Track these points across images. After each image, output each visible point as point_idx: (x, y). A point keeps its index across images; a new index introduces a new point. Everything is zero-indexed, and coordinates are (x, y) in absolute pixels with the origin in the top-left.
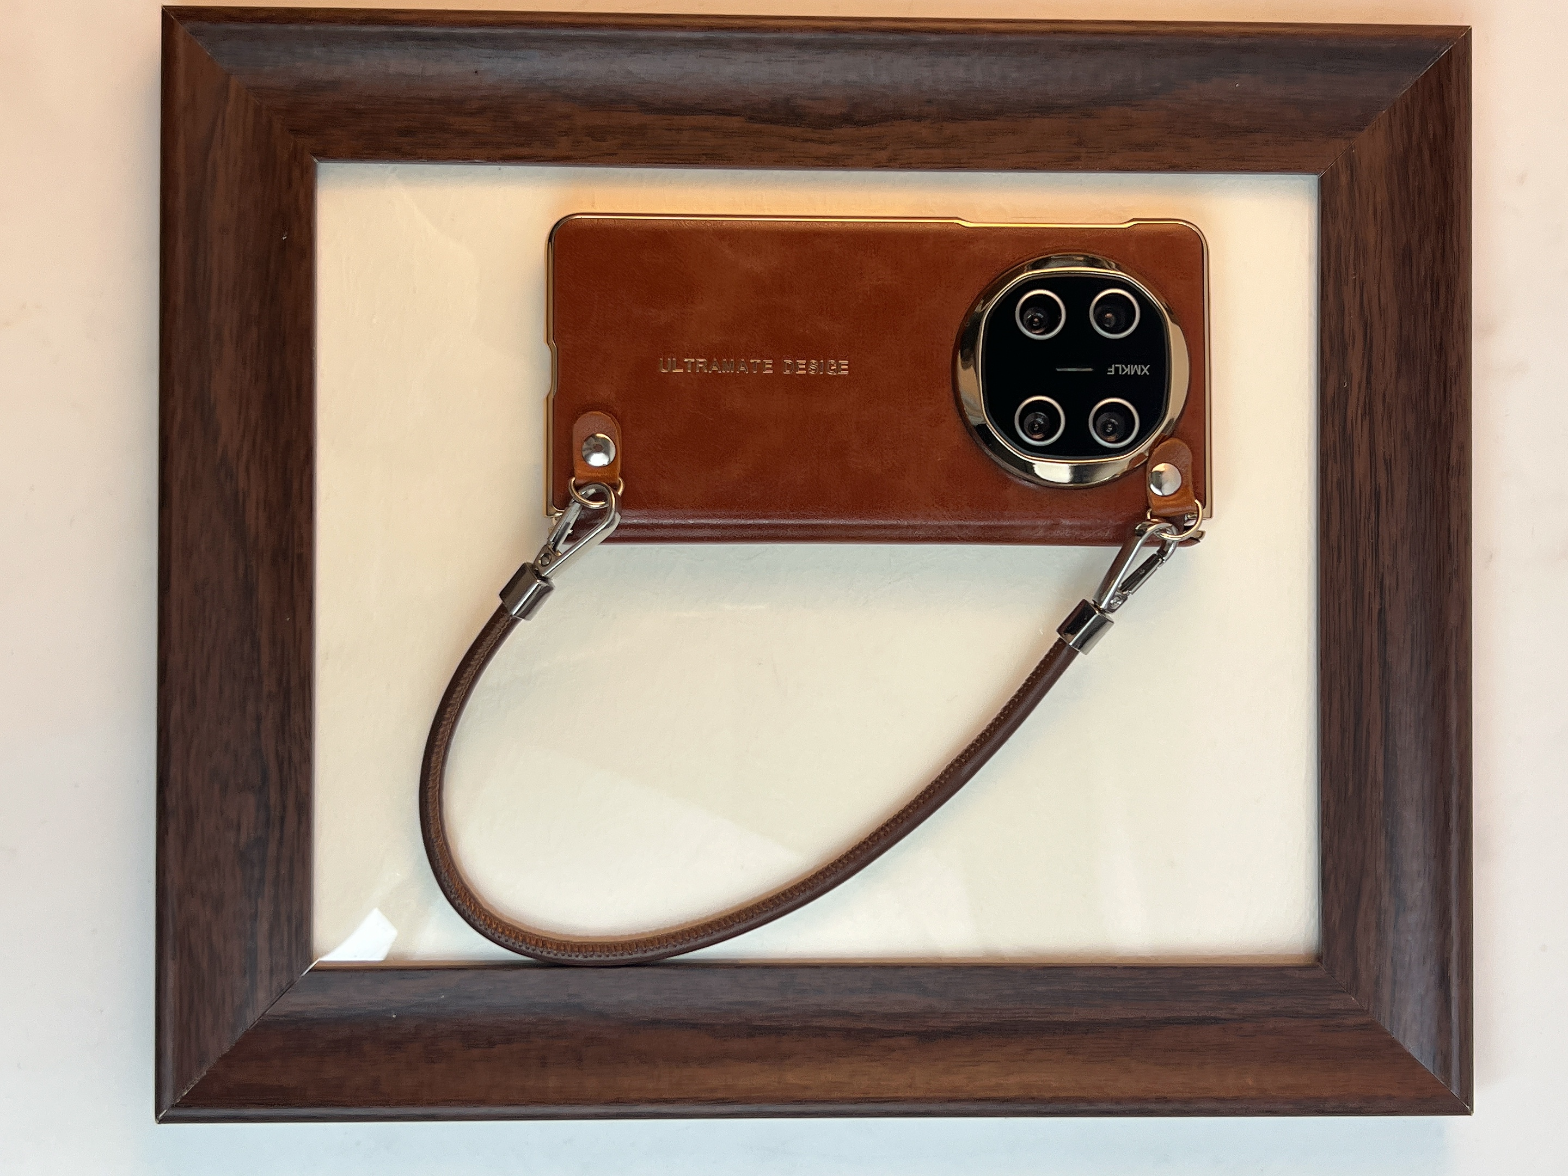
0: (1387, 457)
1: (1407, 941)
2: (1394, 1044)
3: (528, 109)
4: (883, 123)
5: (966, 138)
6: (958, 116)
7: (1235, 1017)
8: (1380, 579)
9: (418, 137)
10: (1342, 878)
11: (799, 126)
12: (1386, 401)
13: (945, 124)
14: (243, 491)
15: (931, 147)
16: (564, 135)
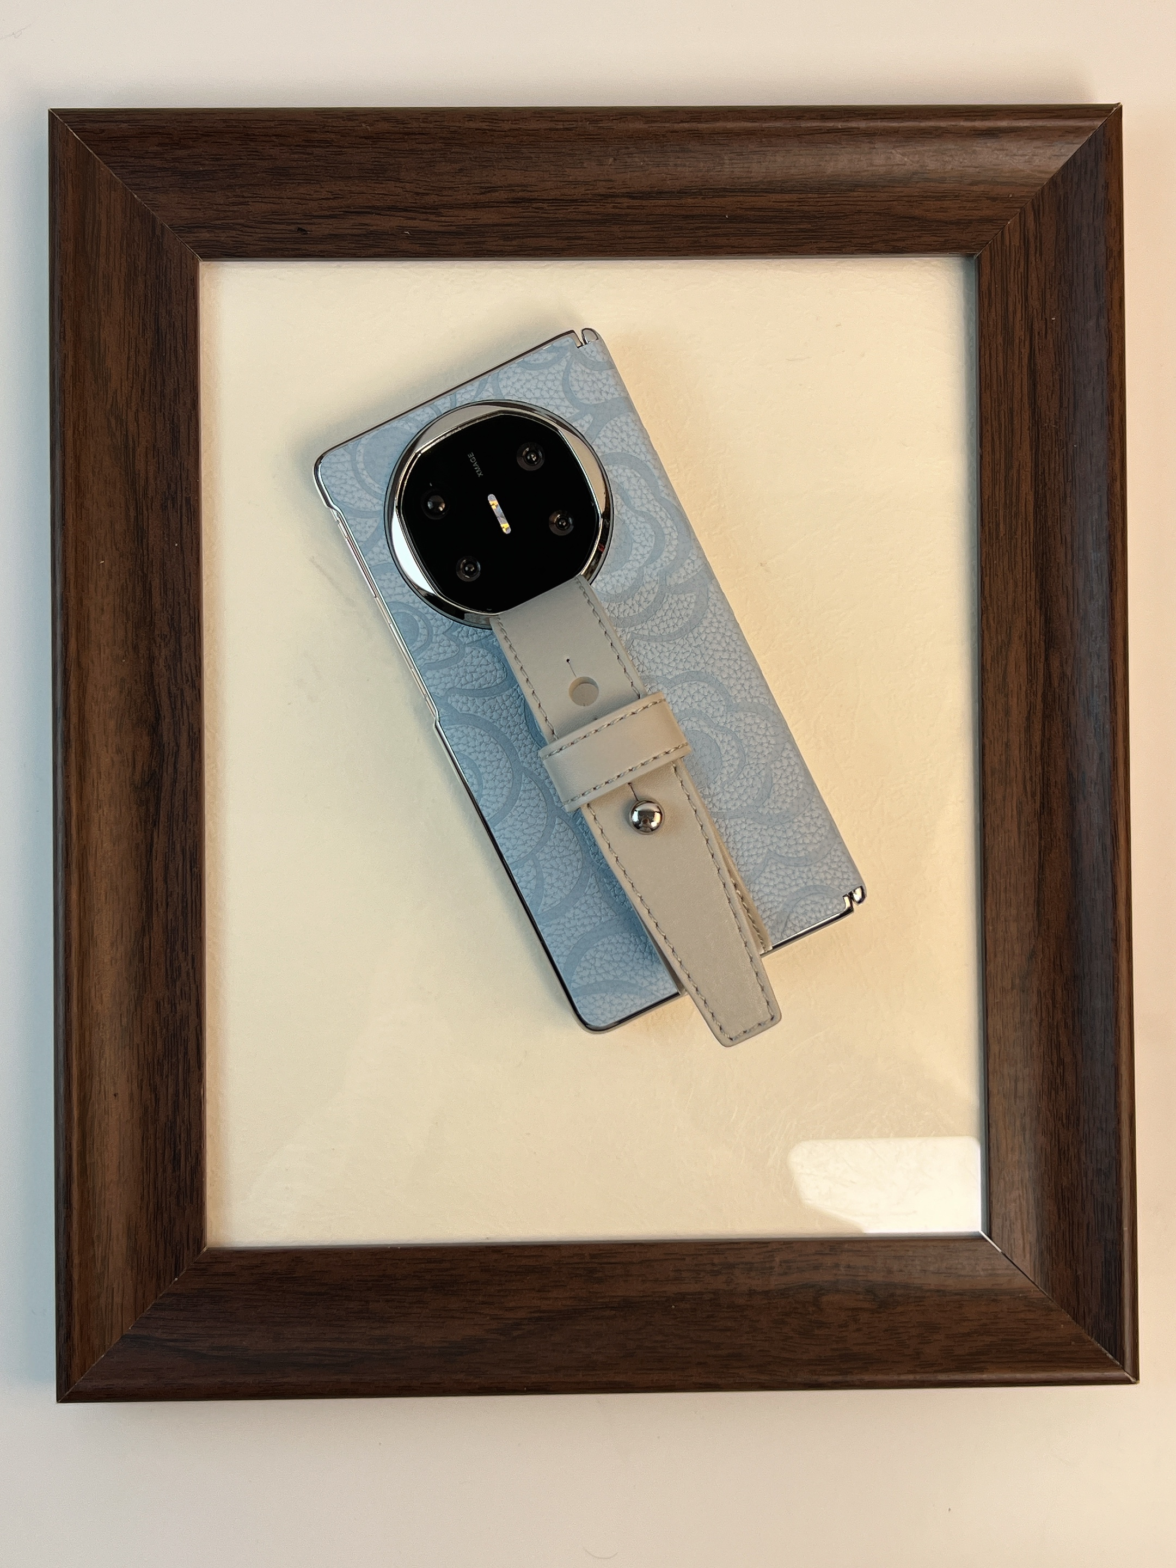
0: (478, 191)
1: (952, 169)
2: (1053, 181)
3: (150, 1043)
4: (157, 693)
5: (170, 612)
6: (148, 619)
7: (1028, 338)
8: (599, 198)
9: (180, 1150)
10: (893, 234)
11: (162, 776)
12: (424, 192)
13: (157, 632)
14: (531, 1312)
15: (180, 646)
16: (176, 1008)
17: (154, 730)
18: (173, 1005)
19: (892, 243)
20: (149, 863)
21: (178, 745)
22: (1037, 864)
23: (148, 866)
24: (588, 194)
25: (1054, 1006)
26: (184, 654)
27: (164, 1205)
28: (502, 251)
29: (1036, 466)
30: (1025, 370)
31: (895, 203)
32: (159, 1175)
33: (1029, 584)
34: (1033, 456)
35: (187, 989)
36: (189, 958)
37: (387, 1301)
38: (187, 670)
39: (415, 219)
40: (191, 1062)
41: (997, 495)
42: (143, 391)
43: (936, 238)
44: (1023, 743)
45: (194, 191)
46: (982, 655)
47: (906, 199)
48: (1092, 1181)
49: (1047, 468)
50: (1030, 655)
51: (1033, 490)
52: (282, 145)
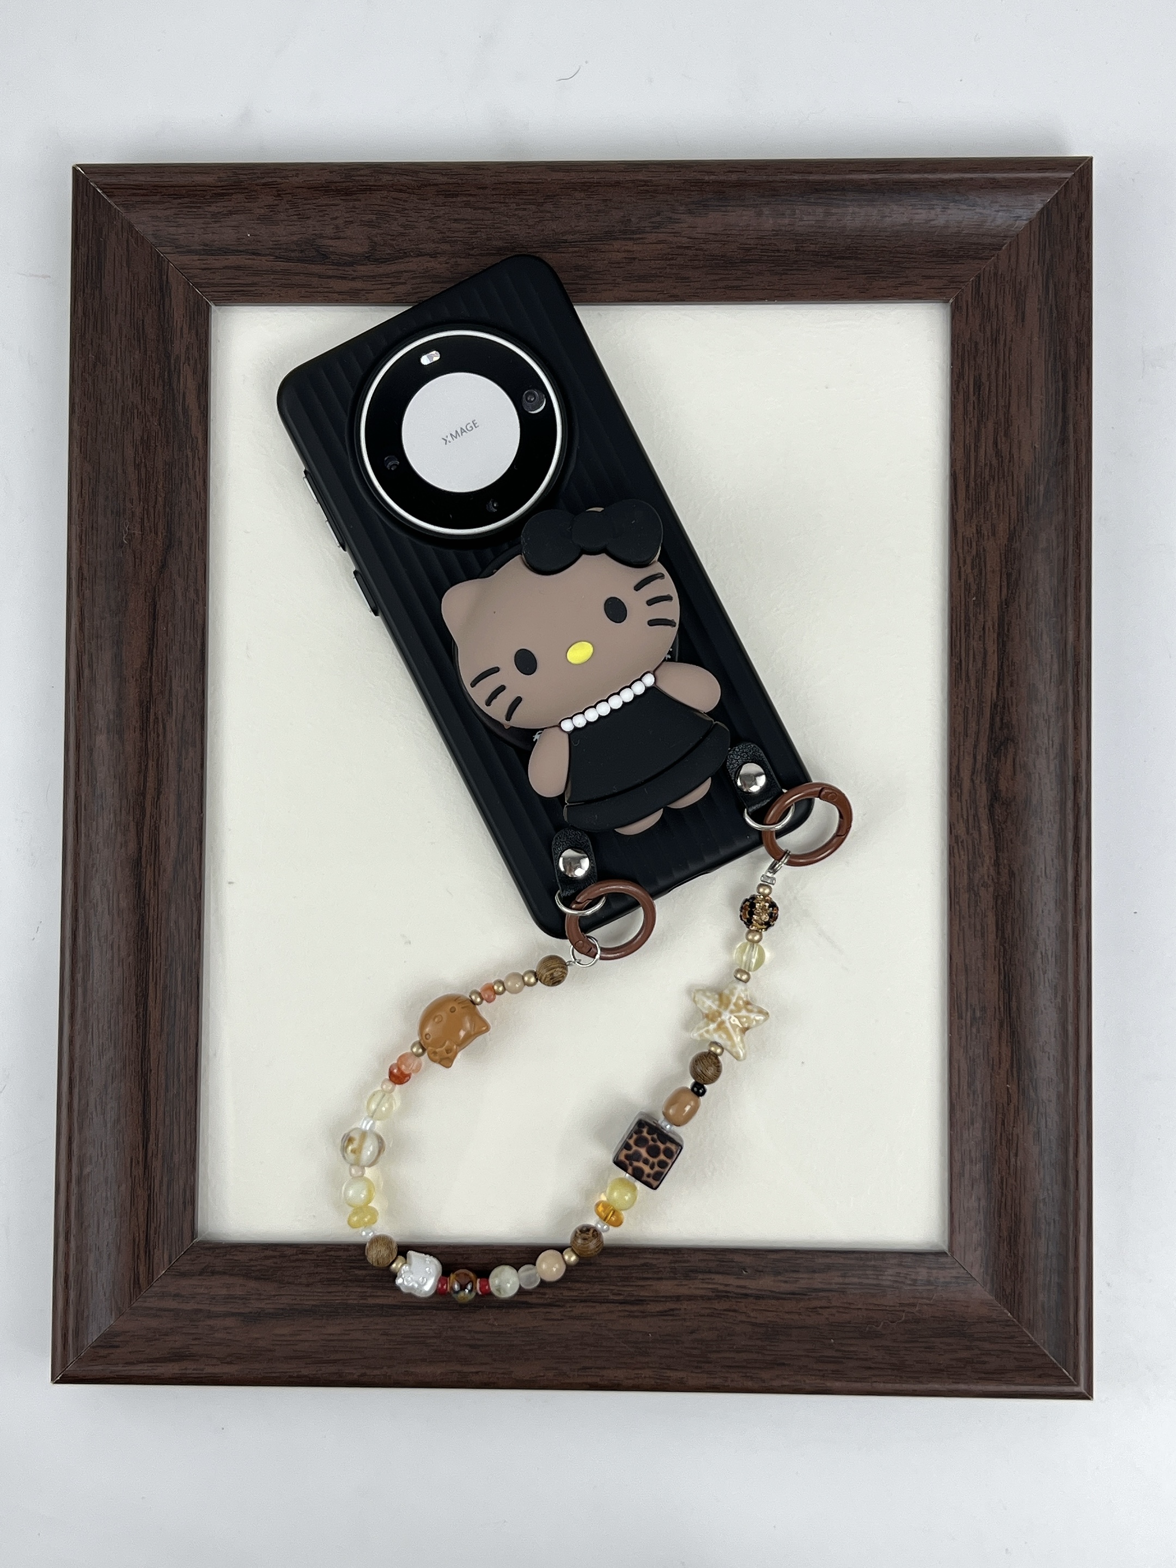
0: (675, 1312)
3: (1001, 497)
4: (992, 830)
5: (978, 909)
6: (999, 902)
7: (148, 1158)
8: (557, 1303)
9: (974, 394)
10: (276, 1263)
11: (988, 751)
12: (728, 1313)
13: (991, 889)
14: (642, 238)
15: (969, 876)
16: (977, 530)
17: (995, 796)
18: (979, 532)
19: (276, 1254)
20: (1001, 667)
21: (972, 780)
22: (154, 655)
23: (1002, 665)
24: (570, 1307)
25: (142, 519)
26: (965, 868)
27: (990, 344)
28: (654, 1253)
29: (145, 1035)
30: (153, 1128)
31: (273, 1293)
32: (994, 372)
33: (155, 922)
34: (147, 1045)
35: (966, 548)
36: (963, 577)
37: (778, 251)
38: (962, 853)
39: (738, 1287)
40: (962, 478)
41: (183, 1008)
42: (1003, 1124)
43: (236, 1258)
44: (165, 769)
45: (952, 1318)
46: (201, 854)
47: (262, 1297)
48: (111, 354)
49: (135, 1032)
50: (155, 853)
51: (148, 1012)
52: (866, 1360)
